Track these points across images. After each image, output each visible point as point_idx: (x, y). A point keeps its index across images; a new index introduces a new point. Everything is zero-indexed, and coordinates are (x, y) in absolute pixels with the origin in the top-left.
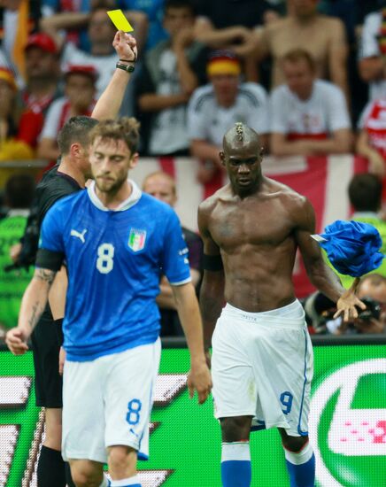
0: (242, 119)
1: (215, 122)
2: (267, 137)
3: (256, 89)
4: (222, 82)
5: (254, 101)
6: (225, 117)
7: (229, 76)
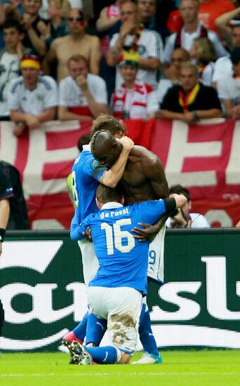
0: (40, 98)
1: (24, 99)
2: (56, 109)
3: (49, 79)
4: (28, 72)
5: (48, 87)
6: (30, 95)
7: (32, 69)
